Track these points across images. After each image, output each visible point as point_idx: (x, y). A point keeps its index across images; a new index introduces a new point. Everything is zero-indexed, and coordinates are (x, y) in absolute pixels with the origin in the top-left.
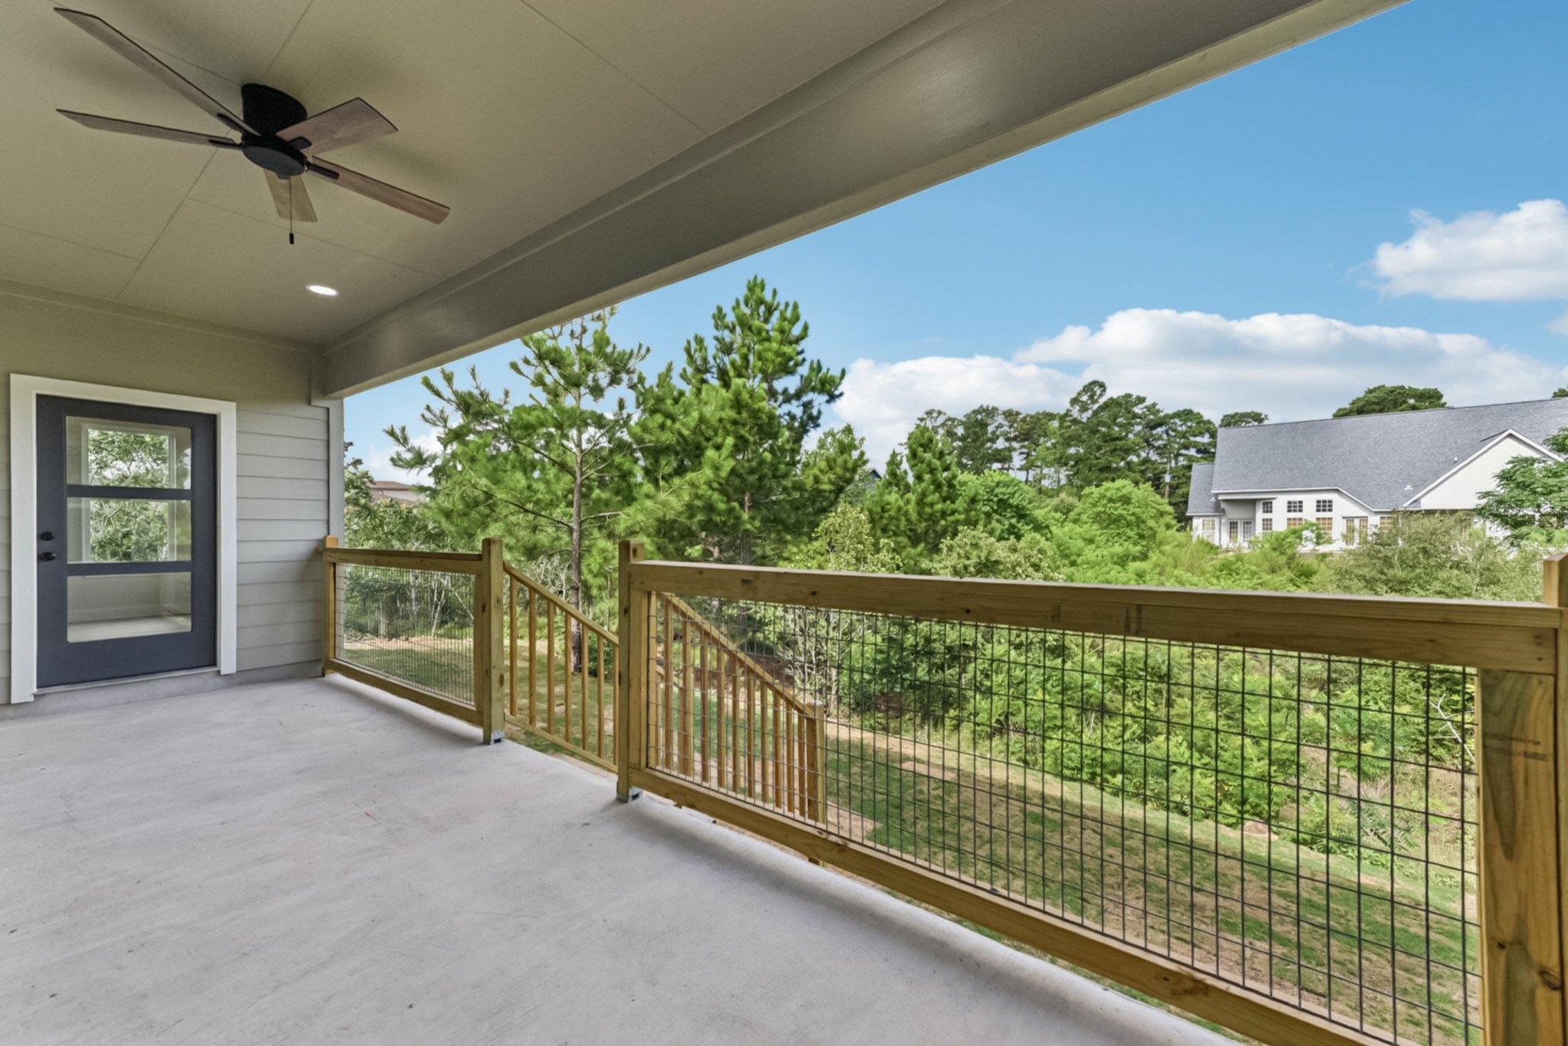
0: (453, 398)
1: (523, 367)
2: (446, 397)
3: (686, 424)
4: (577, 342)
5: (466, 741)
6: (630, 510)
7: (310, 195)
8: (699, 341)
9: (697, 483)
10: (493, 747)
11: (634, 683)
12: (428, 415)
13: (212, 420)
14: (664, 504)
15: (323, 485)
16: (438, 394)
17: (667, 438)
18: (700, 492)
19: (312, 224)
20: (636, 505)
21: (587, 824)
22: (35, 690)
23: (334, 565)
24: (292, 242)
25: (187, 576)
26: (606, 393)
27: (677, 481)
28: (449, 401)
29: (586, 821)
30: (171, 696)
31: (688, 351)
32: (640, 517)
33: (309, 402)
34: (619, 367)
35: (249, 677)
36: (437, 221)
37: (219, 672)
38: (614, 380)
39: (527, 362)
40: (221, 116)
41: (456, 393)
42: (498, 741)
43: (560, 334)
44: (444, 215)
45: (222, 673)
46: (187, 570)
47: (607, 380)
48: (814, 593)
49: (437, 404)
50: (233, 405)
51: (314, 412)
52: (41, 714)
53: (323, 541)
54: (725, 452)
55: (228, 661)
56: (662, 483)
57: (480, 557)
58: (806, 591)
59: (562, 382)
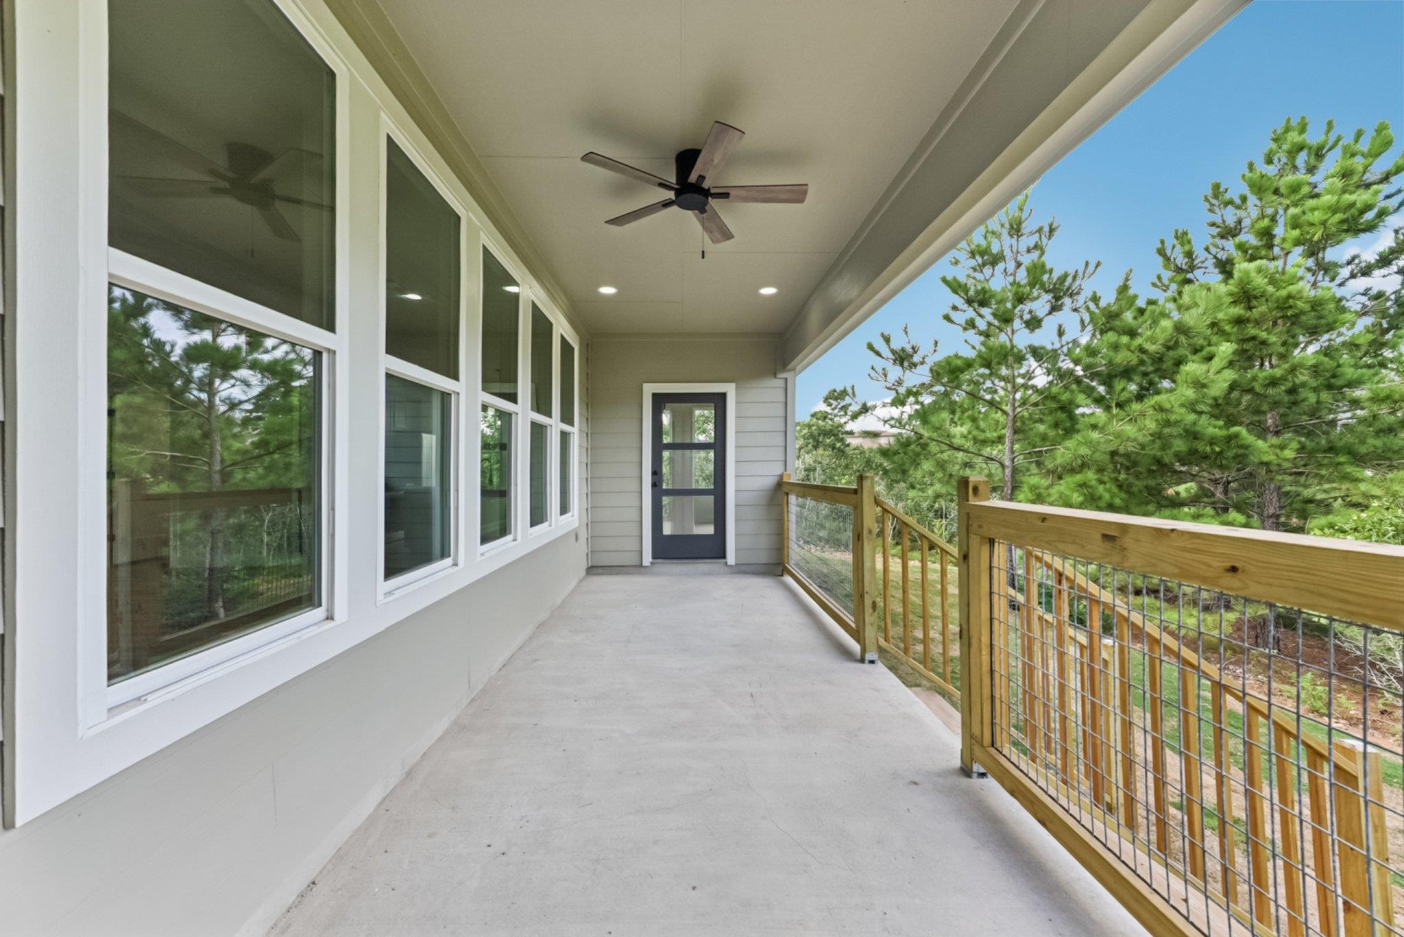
0: (891, 356)
1: (954, 315)
2: (885, 357)
3: (1153, 337)
4: (1011, 279)
5: (846, 653)
6: (1070, 443)
7: (724, 220)
8: (1182, 237)
9: (1168, 406)
10: (866, 666)
11: (974, 641)
12: (873, 373)
13: (723, 397)
14: (1118, 435)
15: (782, 434)
16: (878, 354)
17: (1123, 357)
18: (1173, 417)
19: (733, 240)
20: (1078, 437)
21: (916, 783)
22: (651, 560)
23: (787, 494)
24: (703, 257)
25: (712, 498)
26: (1044, 324)
27: (1136, 407)
28: (887, 359)
29: (916, 780)
30: (705, 574)
31: (1161, 252)
32: (1084, 451)
33: (775, 377)
34: (1059, 293)
35: (743, 569)
36: (801, 201)
37: (726, 563)
38: (1055, 308)
39: (955, 308)
40: (661, 185)
41: (893, 352)
42: (872, 662)
43: (992, 275)
44: (805, 193)
45: (729, 564)
46: (711, 495)
47: (1048, 307)
48: (1234, 569)
49: (879, 363)
50: (733, 385)
51: (778, 383)
52: (653, 574)
53: (781, 476)
54: (1217, 363)
55: (731, 558)
56: (1115, 411)
57: (855, 492)
58: (1219, 564)
59: (996, 323)
